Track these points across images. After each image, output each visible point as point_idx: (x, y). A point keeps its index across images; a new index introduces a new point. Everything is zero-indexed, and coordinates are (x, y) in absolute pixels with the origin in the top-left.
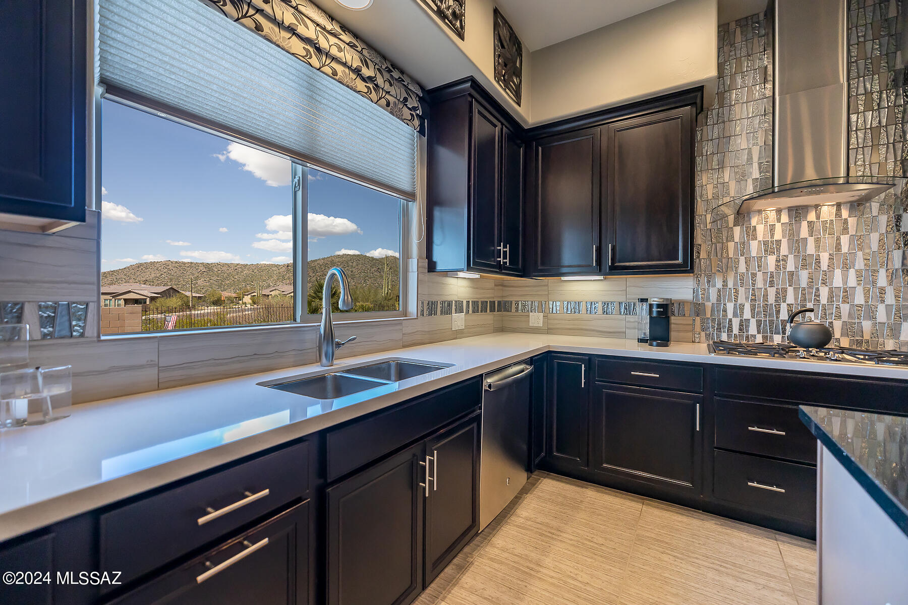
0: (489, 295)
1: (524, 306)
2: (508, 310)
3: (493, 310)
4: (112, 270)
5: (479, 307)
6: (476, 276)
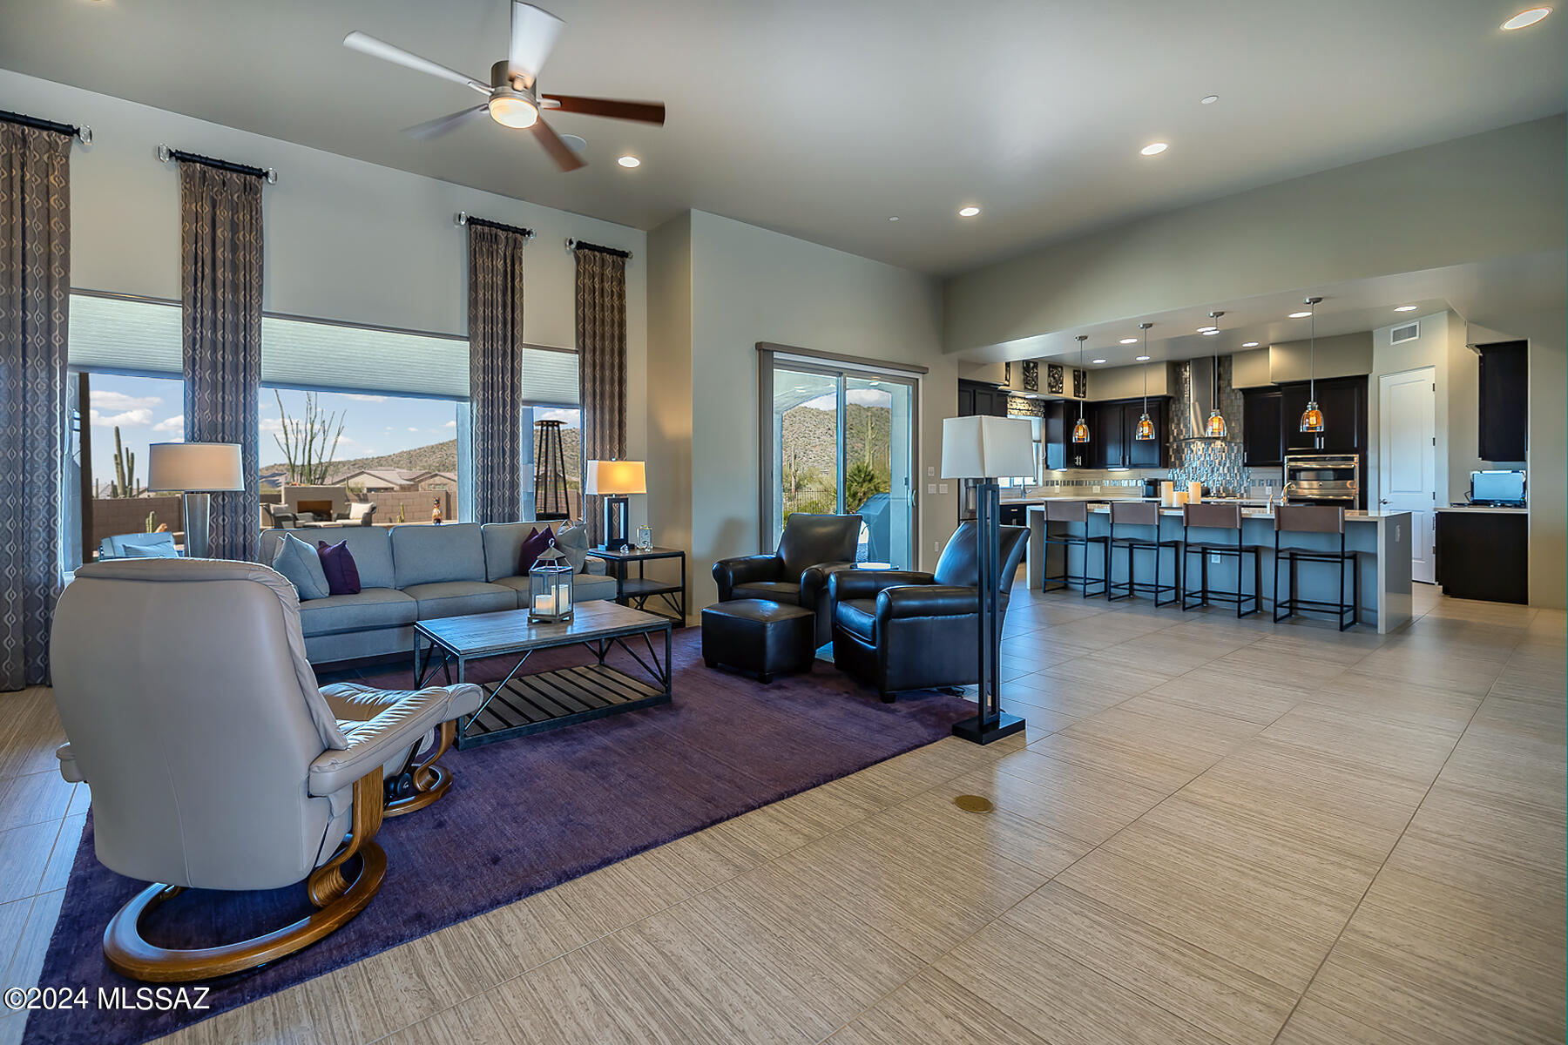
0: (1070, 478)
1: (1090, 483)
2: (1082, 485)
3: (1073, 485)
4: (441, 442)
5: (1065, 483)
6: (1065, 470)
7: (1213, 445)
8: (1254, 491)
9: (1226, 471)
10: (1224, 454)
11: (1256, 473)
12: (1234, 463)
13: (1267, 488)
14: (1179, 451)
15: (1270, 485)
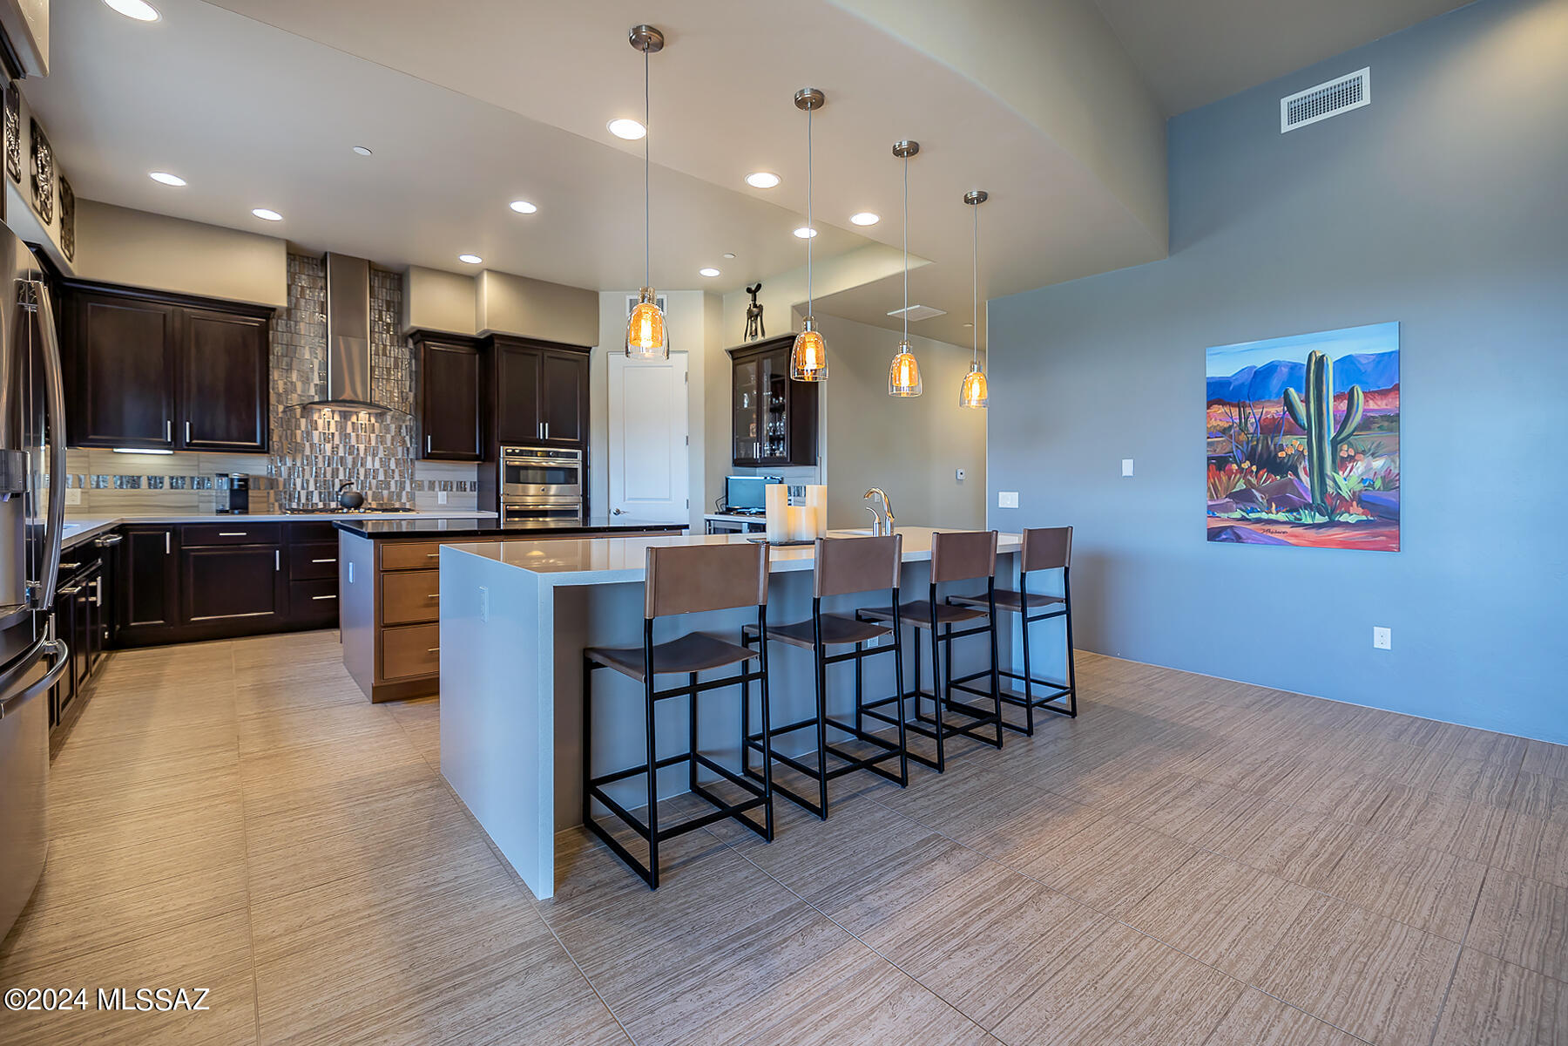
7: (354, 419)
8: (422, 498)
9: (377, 465)
10: (373, 436)
11: (427, 472)
12: (390, 453)
13: (439, 493)
14: (289, 424)
15: (444, 490)
